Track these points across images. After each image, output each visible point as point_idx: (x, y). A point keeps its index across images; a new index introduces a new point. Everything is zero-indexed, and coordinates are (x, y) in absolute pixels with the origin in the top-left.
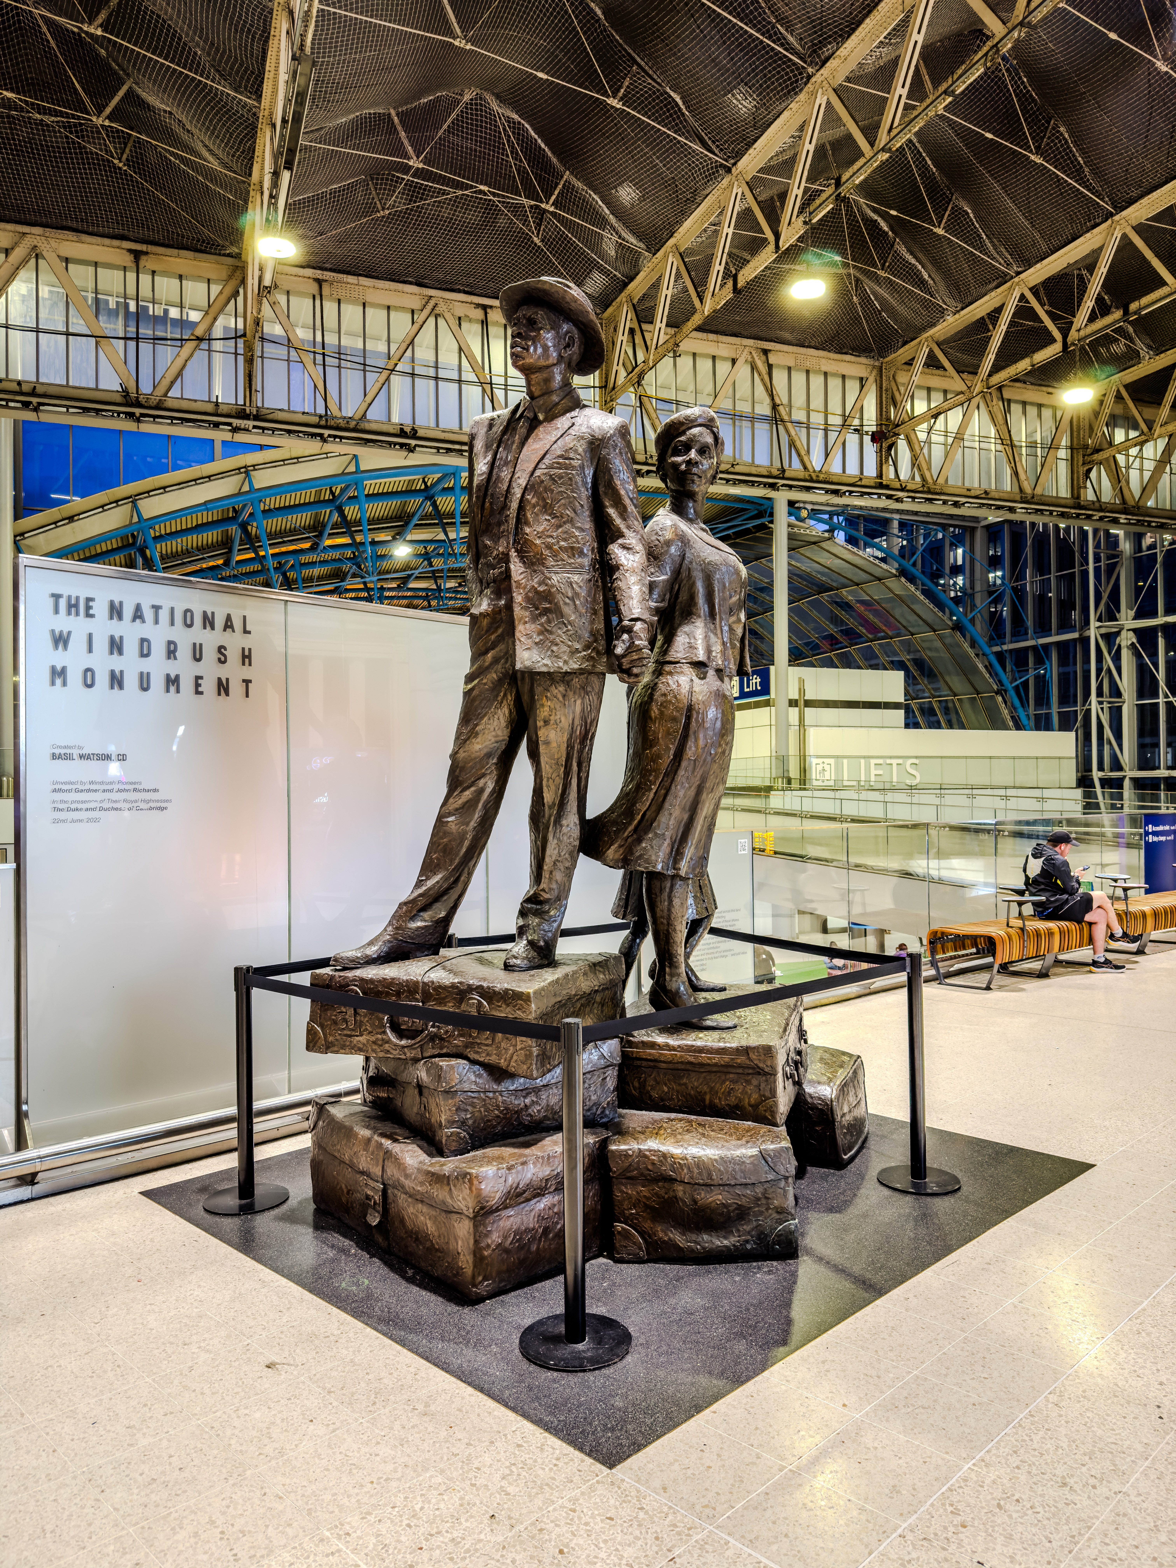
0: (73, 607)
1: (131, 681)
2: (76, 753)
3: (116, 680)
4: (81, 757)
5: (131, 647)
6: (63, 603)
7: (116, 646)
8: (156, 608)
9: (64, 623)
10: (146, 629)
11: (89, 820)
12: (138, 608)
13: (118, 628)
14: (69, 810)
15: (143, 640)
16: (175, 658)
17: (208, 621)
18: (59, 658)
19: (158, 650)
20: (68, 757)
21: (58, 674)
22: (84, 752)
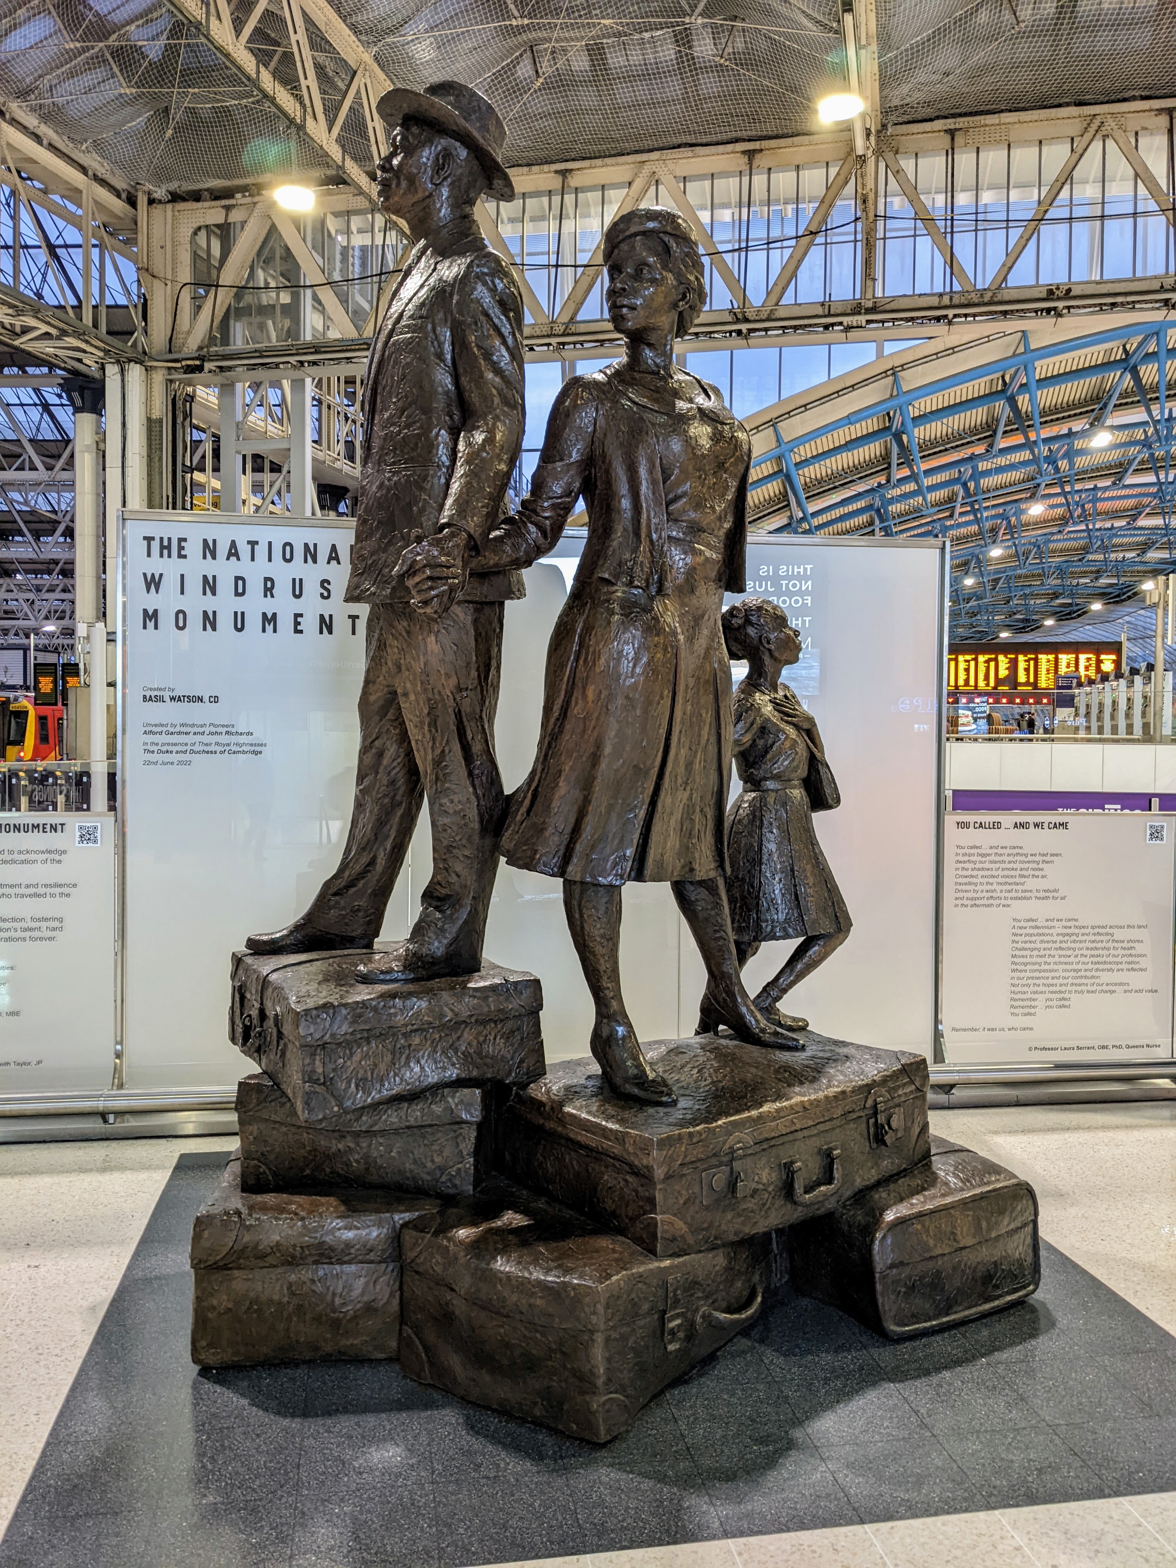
0: (165, 548)
1: (225, 621)
2: (167, 695)
3: (210, 621)
4: (172, 699)
5: (225, 586)
6: (156, 545)
7: (210, 585)
8: (253, 544)
9: (156, 565)
10: (243, 567)
11: (180, 763)
12: (233, 544)
13: (210, 567)
14: (160, 752)
15: (237, 578)
16: (272, 596)
17: (311, 554)
18: (152, 601)
19: (255, 586)
20: (160, 699)
21: (151, 617)
22: (175, 694)
